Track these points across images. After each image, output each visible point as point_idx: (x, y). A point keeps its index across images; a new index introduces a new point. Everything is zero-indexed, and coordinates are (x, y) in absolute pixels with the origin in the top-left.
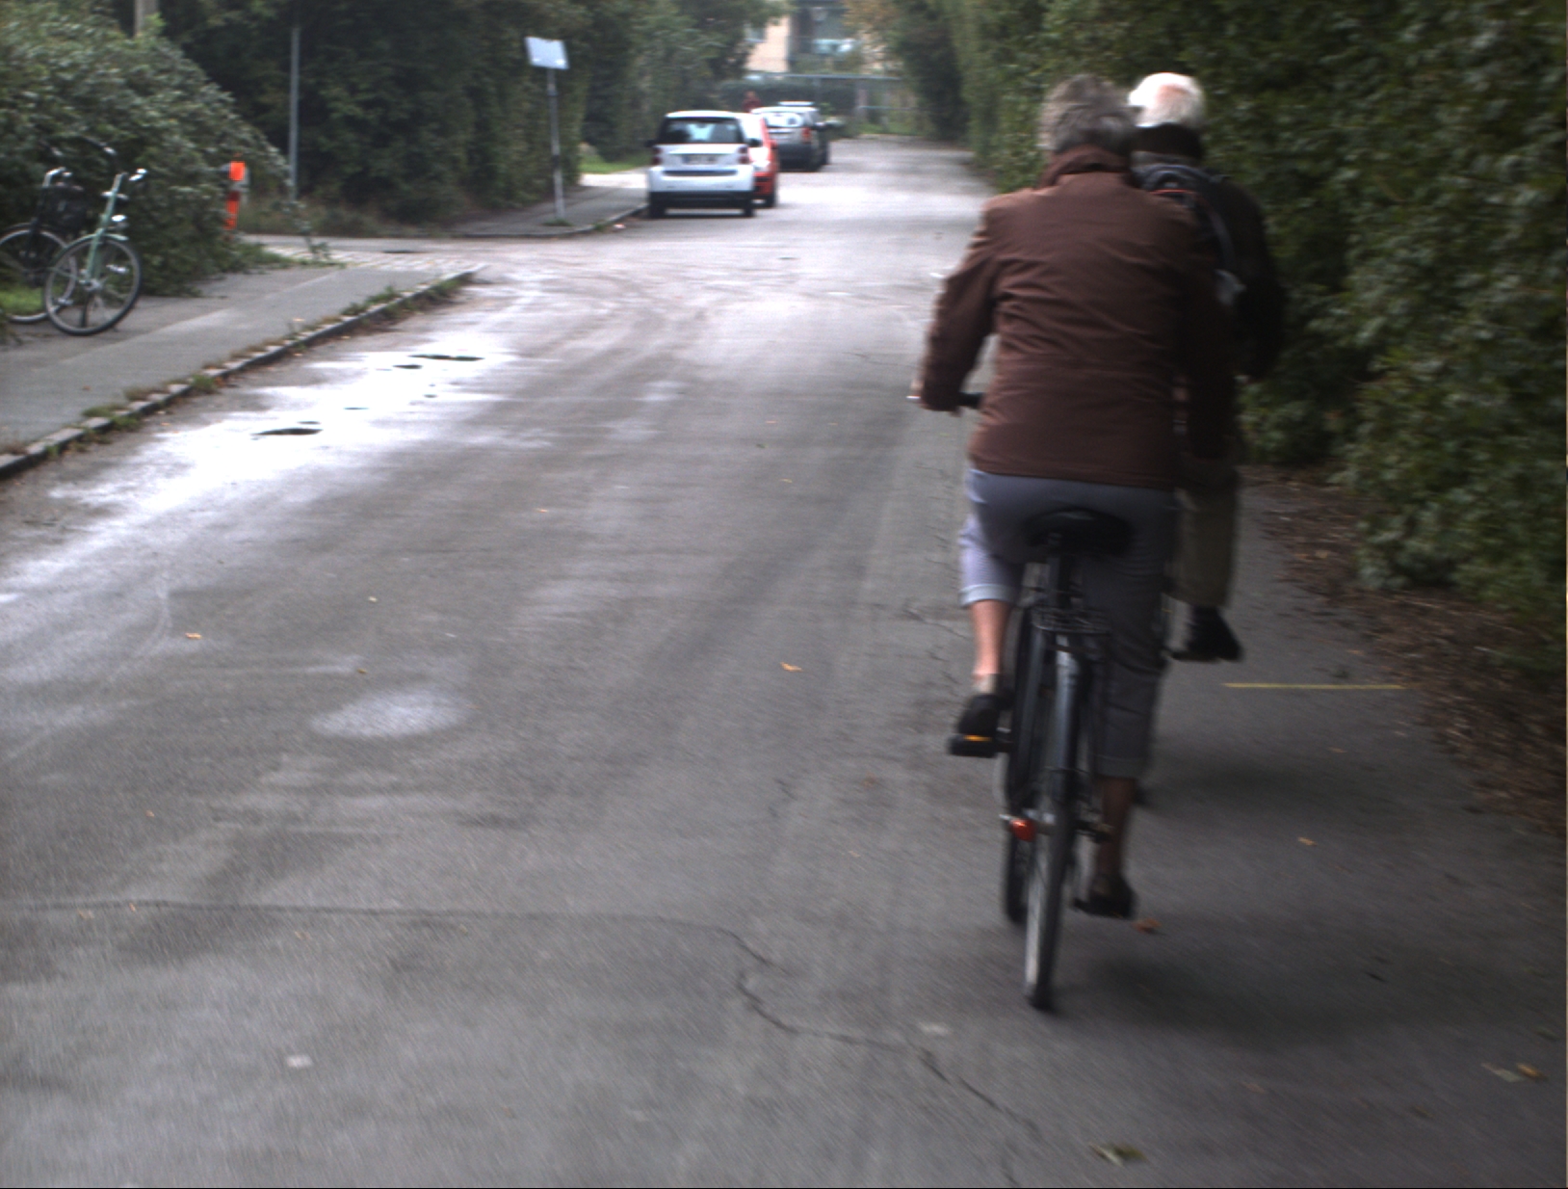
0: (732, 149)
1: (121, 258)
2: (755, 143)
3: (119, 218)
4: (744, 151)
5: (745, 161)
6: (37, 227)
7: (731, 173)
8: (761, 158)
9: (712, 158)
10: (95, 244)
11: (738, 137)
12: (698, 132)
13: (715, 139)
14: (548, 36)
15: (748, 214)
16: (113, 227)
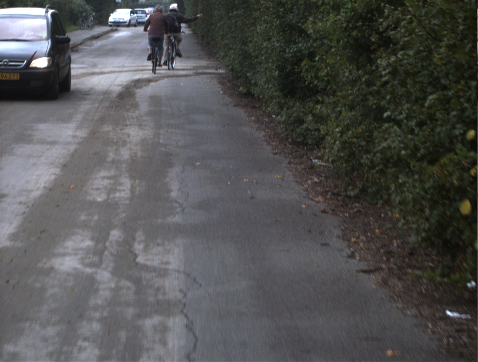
1: (93, 22)
4: (146, 15)
9: (141, 16)
12: (139, 12)
13: (142, 13)
16: (92, 19)
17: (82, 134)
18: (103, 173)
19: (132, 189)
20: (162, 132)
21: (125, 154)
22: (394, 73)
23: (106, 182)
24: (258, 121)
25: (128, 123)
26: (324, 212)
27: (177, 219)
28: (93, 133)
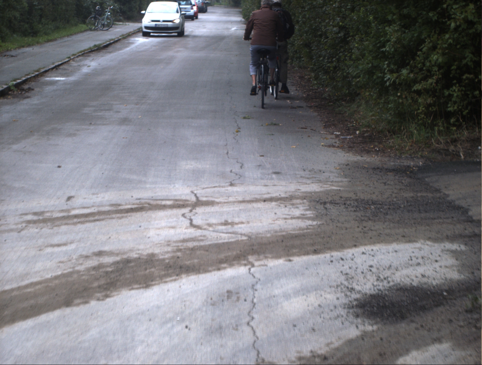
0: (189, 6)
1: (110, 20)
2: (194, 5)
3: (109, 14)
4: (192, 7)
5: (192, 9)
6: (95, 15)
7: (190, 11)
8: (195, 8)
9: (185, 8)
10: (106, 17)
11: (191, 4)
15: (193, 20)
16: (108, 15)
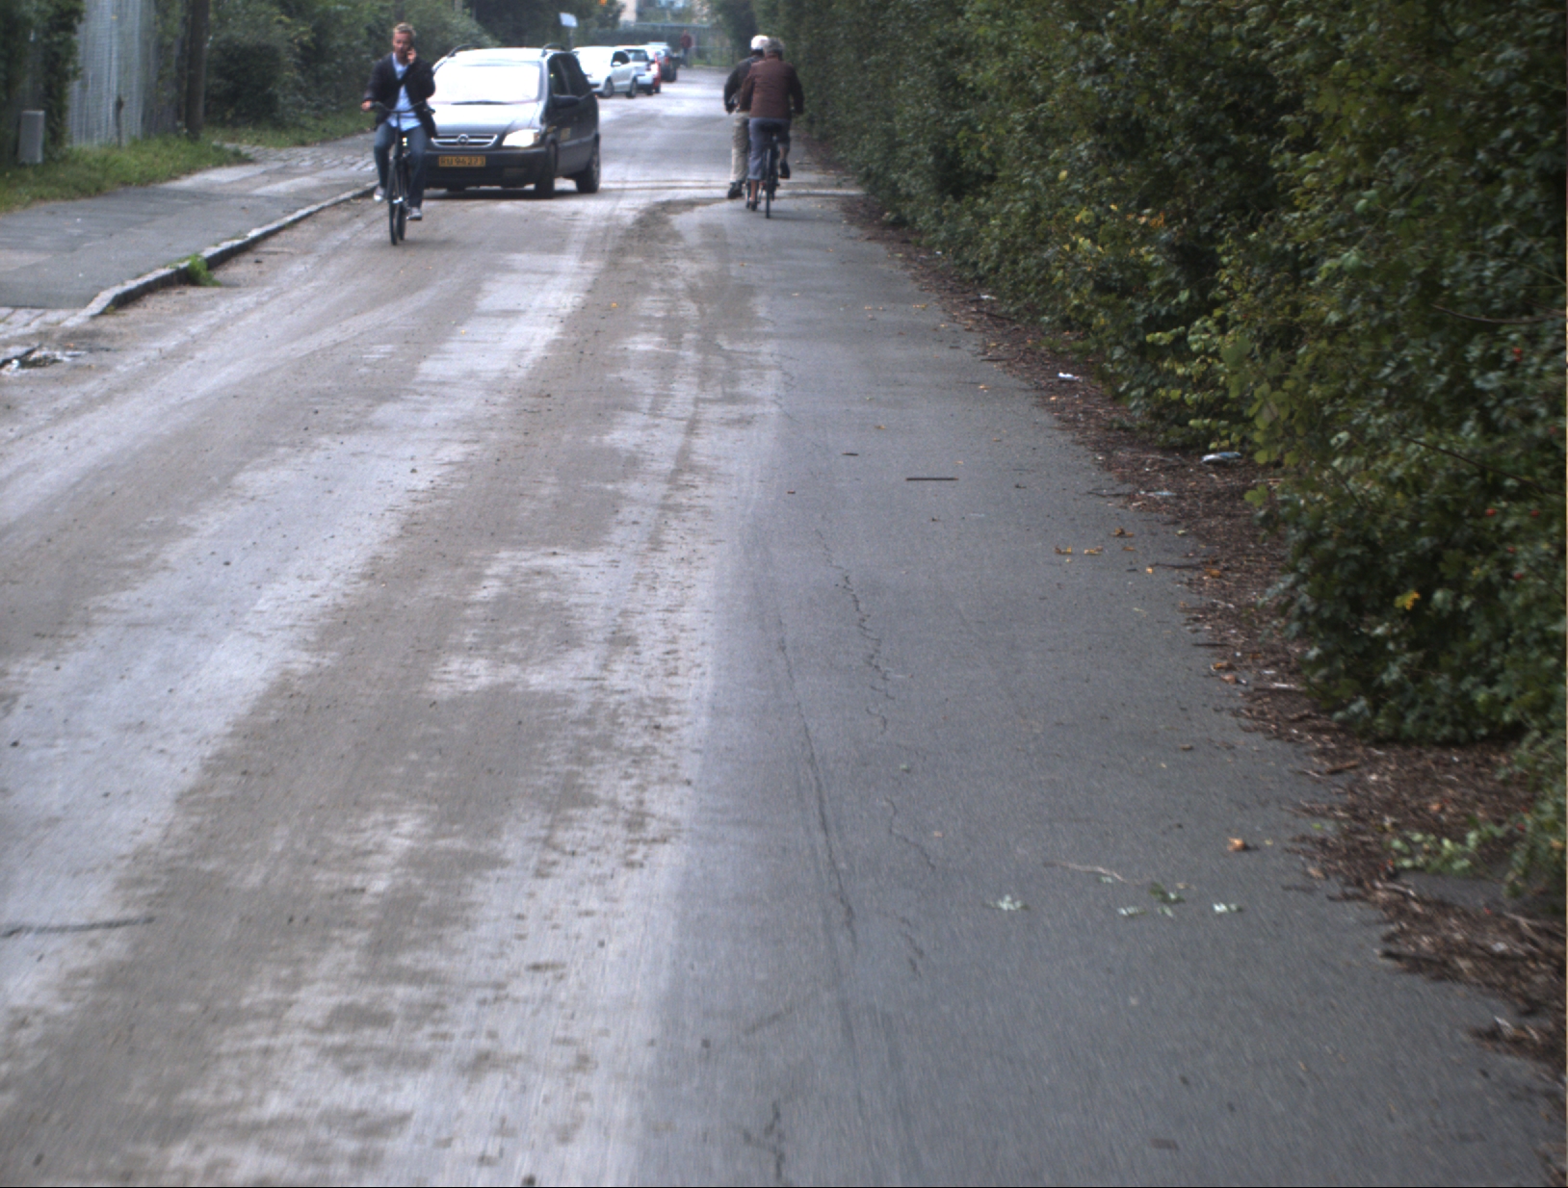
0: (642, 64)
2: (653, 62)
4: (648, 65)
5: (649, 69)
7: (643, 75)
8: (655, 69)
9: (636, 69)
11: (646, 59)
12: (631, 57)
13: (636, 59)
14: (570, 11)
17: (594, 265)
18: (650, 298)
19: (700, 309)
20: (732, 265)
21: (678, 284)
22: (1031, 128)
23: (660, 304)
24: (909, 258)
25: (669, 255)
26: (970, 330)
27: (768, 328)
28: (613, 266)
